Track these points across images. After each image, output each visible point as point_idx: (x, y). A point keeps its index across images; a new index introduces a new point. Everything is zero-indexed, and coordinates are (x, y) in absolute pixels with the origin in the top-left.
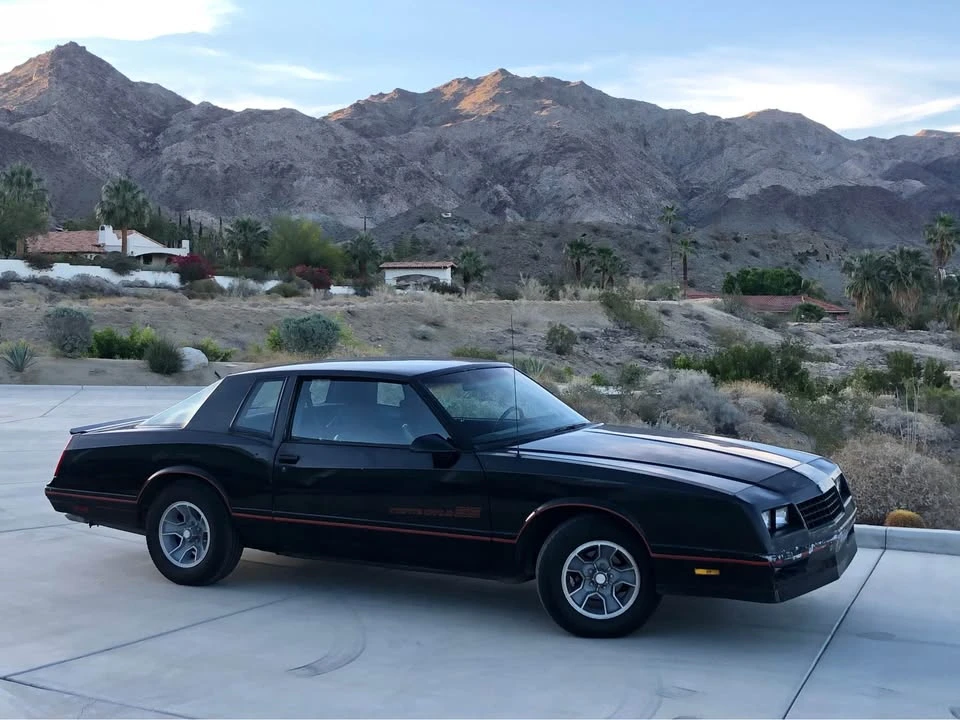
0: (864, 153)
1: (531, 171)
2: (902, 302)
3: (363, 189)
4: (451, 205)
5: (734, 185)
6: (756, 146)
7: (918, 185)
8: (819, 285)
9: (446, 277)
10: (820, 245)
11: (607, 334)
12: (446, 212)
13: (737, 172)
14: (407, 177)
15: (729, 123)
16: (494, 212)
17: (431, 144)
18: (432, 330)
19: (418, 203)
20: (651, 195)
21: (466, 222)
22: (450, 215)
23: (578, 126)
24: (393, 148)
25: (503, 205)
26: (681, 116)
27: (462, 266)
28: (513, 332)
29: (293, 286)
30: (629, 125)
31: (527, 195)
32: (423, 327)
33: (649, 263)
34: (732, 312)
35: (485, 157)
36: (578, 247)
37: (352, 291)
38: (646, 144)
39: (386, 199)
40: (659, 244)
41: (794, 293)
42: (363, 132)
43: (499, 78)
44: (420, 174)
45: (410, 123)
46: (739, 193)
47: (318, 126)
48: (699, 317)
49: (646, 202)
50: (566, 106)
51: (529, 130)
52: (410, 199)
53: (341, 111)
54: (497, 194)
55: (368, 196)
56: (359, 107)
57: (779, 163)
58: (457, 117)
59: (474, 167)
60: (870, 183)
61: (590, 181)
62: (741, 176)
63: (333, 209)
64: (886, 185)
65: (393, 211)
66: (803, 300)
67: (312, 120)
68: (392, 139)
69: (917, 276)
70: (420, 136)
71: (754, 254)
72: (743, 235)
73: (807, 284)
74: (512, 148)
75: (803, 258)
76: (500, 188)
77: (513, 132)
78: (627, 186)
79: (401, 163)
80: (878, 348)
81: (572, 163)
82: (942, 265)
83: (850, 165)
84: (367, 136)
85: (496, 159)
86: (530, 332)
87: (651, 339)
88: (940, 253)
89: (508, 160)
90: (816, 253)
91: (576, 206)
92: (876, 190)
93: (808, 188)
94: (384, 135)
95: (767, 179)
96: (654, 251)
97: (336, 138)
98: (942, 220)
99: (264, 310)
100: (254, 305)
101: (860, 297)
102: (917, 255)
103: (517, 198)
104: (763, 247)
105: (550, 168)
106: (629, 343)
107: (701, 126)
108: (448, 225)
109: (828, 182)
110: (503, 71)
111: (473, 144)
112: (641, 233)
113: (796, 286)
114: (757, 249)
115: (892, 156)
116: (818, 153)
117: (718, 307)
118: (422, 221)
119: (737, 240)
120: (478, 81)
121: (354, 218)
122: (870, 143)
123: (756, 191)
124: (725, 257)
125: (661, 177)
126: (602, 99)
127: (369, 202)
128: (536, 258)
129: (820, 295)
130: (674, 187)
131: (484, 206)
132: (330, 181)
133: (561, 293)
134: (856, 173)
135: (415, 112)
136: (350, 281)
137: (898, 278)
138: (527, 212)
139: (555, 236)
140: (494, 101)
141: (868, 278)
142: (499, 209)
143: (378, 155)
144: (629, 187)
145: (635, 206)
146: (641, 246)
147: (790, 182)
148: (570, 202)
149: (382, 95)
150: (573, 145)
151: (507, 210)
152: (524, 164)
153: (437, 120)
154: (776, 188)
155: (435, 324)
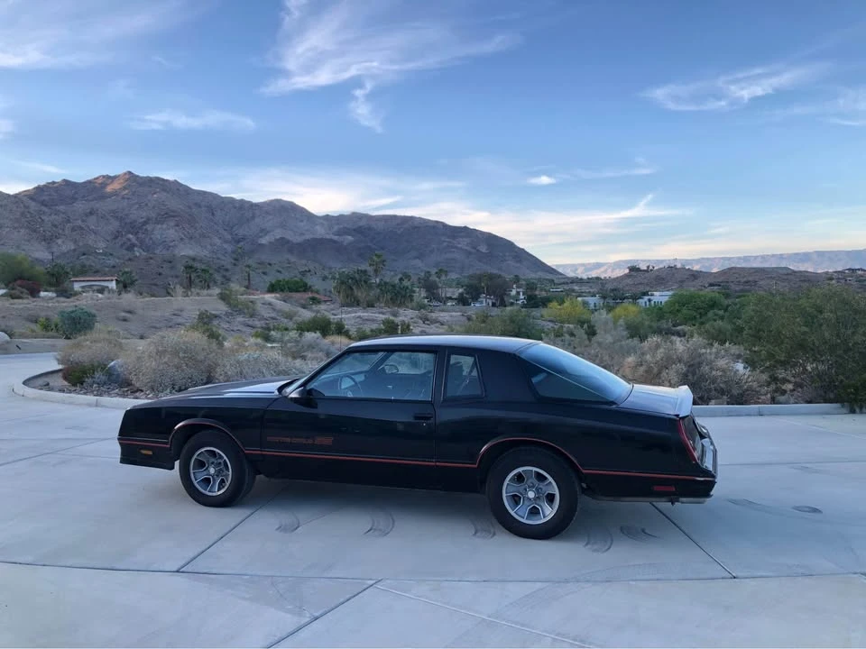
0: (324, 222)
1: (149, 227)
2: (360, 294)
3: (44, 236)
4: (101, 246)
5: (261, 237)
6: (271, 217)
7: (350, 238)
8: (316, 287)
9: (113, 285)
10: (311, 267)
11: (227, 314)
12: (99, 249)
13: (262, 230)
14: (73, 229)
15: (257, 205)
16: (127, 249)
17: (88, 211)
18: (128, 315)
19: (81, 244)
20: (218, 241)
21: (111, 255)
22: (101, 251)
23: (174, 204)
24: (64, 213)
25: (134, 245)
26: (232, 201)
27: (122, 279)
28: (174, 315)
29: (16, 292)
30: (203, 203)
31: (147, 240)
32: (123, 314)
33: (224, 276)
34: (285, 301)
35: (121, 219)
36: (189, 267)
37: (54, 295)
38: (213, 214)
39: (59, 241)
40: (229, 267)
41: (304, 291)
42: (43, 203)
43: (127, 176)
44: (82, 228)
45: (74, 199)
46: (264, 241)
47: (13, 199)
48: (270, 304)
49: (215, 245)
50: (168, 192)
51: (147, 205)
52: (75, 242)
53: (28, 191)
54: (129, 240)
55: (48, 240)
56: (39, 189)
57: (283, 226)
58: (103, 197)
59: (115, 224)
60: (328, 237)
61: (183, 233)
62: (264, 232)
63: (24, 247)
64: (336, 238)
65: (64, 249)
66: (310, 295)
67: (9, 195)
68: (62, 208)
69: (366, 282)
70: (80, 206)
71: (279, 272)
72: (272, 262)
73: (310, 287)
74: (137, 215)
75: (303, 273)
76: (131, 236)
77: (137, 206)
78: (203, 236)
79: (69, 221)
80: (359, 317)
81: (172, 224)
82: (377, 276)
83: (318, 228)
84: (46, 206)
85: (128, 221)
86: (185, 314)
87: (251, 317)
88: (376, 271)
89: (135, 221)
90: (310, 271)
91: (175, 246)
92: (331, 240)
93: (299, 239)
94: (56, 205)
95: (278, 234)
96: (227, 270)
97: (25, 206)
98: (376, 255)
99: (21, 306)
100: (12, 304)
101: (339, 292)
102: (365, 271)
103: (142, 242)
104: (283, 268)
105: (159, 226)
106: (240, 319)
107: (243, 206)
108: (100, 257)
109: (308, 237)
110: (130, 173)
111: (114, 212)
112: (218, 261)
113: (305, 288)
114: (280, 269)
115: (338, 224)
116: (302, 221)
117: (277, 299)
118: (84, 254)
119: (270, 264)
120: (115, 177)
121: (40, 253)
122: (327, 218)
123: (272, 240)
124: (264, 273)
125: (221, 231)
126: (188, 190)
127: (49, 243)
128: (160, 274)
129: (317, 292)
130: (230, 237)
131: (122, 246)
132: (23, 231)
133: (189, 293)
134: (320, 232)
135: (76, 193)
136: (53, 289)
137: (357, 282)
138: (147, 249)
139: (170, 262)
140: (125, 188)
141: (342, 283)
142: (131, 248)
143: (53, 217)
144: (204, 237)
145: (209, 247)
146: (219, 268)
147: (289, 236)
148: (171, 244)
149: (54, 183)
150: (172, 214)
151: (136, 249)
152: (145, 223)
153: (90, 198)
154: (282, 239)
155: (130, 312)
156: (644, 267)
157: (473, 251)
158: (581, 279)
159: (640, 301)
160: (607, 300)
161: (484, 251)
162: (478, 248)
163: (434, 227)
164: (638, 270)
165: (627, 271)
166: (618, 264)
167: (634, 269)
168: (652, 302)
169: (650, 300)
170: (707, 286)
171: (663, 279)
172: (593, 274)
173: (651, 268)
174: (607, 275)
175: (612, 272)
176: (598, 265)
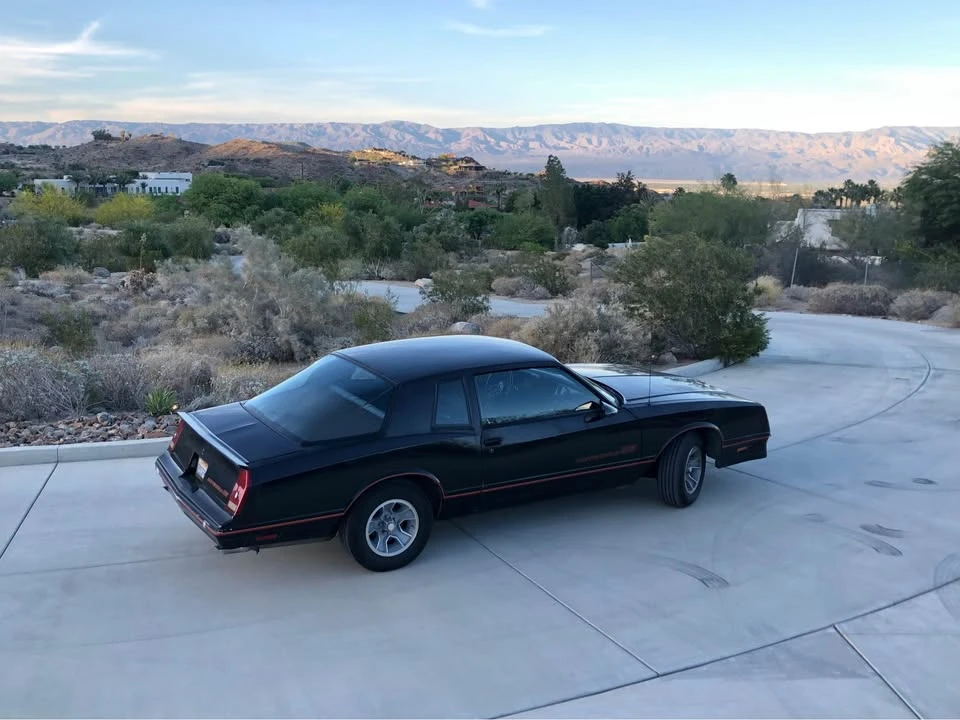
156: (115, 132)
158: (21, 148)
159: (129, 186)
160: (81, 184)
164: (108, 138)
165: (92, 138)
166: (72, 127)
167: (101, 136)
168: (147, 189)
169: (144, 186)
170: (206, 164)
171: (145, 152)
172: (36, 140)
173: (126, 135)
174: (60, 144)
175: (64, 136)
176: (41, 127)
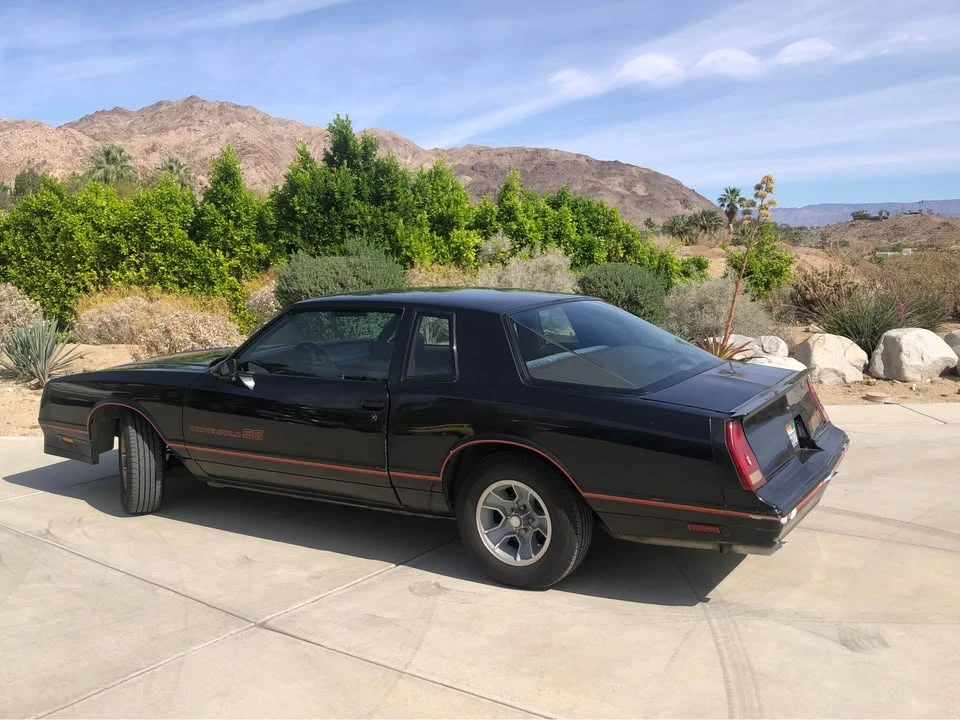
7: (469, 179)
23: (252, 136)
30: (286, 136)
42: (96, 138)
45: (130, 132)
51: (218, 138)
58: (165, 128)
68: (119, 143)
70: (139, 141)
74: (208, 151)
77: (207, 140)
81: (251, 162)
84: (98, 140)
85: (197, 158)
94: (110, 140)
110: (192, 97)
115: (452, 160)
126: (265, 117)
135: (132, 124)
149: (103, 111)
150: (251, 149)
153: (149, 130)
157: (628, 193)
161: (642, 193)
162: (634, 189)
163: (574, 163)
167: (858, 216)
171: (904, 228)
